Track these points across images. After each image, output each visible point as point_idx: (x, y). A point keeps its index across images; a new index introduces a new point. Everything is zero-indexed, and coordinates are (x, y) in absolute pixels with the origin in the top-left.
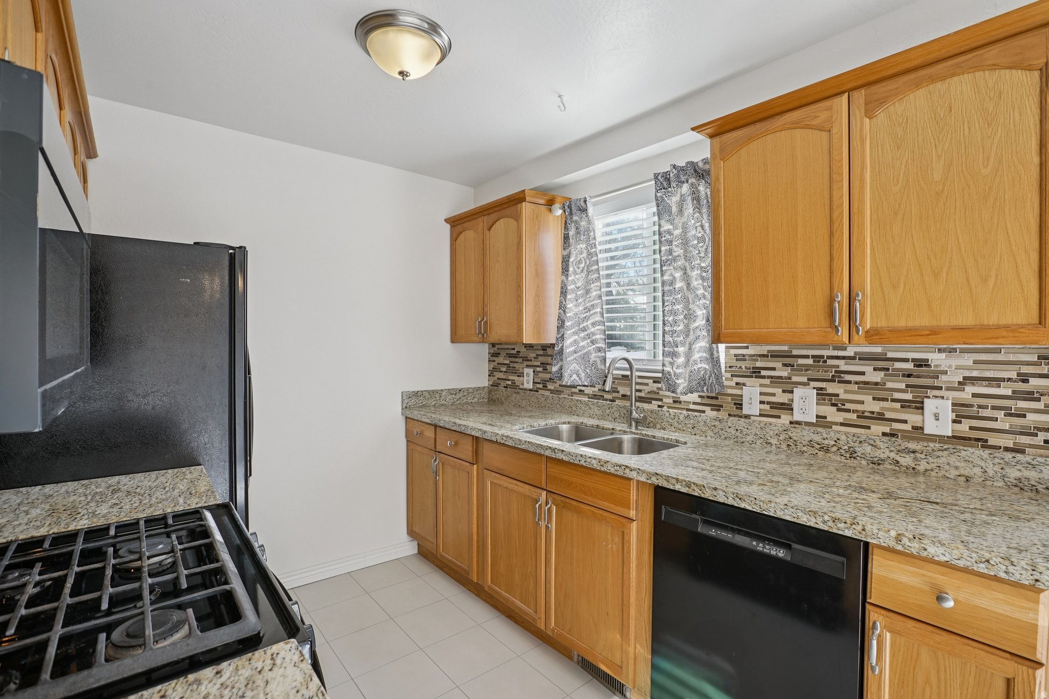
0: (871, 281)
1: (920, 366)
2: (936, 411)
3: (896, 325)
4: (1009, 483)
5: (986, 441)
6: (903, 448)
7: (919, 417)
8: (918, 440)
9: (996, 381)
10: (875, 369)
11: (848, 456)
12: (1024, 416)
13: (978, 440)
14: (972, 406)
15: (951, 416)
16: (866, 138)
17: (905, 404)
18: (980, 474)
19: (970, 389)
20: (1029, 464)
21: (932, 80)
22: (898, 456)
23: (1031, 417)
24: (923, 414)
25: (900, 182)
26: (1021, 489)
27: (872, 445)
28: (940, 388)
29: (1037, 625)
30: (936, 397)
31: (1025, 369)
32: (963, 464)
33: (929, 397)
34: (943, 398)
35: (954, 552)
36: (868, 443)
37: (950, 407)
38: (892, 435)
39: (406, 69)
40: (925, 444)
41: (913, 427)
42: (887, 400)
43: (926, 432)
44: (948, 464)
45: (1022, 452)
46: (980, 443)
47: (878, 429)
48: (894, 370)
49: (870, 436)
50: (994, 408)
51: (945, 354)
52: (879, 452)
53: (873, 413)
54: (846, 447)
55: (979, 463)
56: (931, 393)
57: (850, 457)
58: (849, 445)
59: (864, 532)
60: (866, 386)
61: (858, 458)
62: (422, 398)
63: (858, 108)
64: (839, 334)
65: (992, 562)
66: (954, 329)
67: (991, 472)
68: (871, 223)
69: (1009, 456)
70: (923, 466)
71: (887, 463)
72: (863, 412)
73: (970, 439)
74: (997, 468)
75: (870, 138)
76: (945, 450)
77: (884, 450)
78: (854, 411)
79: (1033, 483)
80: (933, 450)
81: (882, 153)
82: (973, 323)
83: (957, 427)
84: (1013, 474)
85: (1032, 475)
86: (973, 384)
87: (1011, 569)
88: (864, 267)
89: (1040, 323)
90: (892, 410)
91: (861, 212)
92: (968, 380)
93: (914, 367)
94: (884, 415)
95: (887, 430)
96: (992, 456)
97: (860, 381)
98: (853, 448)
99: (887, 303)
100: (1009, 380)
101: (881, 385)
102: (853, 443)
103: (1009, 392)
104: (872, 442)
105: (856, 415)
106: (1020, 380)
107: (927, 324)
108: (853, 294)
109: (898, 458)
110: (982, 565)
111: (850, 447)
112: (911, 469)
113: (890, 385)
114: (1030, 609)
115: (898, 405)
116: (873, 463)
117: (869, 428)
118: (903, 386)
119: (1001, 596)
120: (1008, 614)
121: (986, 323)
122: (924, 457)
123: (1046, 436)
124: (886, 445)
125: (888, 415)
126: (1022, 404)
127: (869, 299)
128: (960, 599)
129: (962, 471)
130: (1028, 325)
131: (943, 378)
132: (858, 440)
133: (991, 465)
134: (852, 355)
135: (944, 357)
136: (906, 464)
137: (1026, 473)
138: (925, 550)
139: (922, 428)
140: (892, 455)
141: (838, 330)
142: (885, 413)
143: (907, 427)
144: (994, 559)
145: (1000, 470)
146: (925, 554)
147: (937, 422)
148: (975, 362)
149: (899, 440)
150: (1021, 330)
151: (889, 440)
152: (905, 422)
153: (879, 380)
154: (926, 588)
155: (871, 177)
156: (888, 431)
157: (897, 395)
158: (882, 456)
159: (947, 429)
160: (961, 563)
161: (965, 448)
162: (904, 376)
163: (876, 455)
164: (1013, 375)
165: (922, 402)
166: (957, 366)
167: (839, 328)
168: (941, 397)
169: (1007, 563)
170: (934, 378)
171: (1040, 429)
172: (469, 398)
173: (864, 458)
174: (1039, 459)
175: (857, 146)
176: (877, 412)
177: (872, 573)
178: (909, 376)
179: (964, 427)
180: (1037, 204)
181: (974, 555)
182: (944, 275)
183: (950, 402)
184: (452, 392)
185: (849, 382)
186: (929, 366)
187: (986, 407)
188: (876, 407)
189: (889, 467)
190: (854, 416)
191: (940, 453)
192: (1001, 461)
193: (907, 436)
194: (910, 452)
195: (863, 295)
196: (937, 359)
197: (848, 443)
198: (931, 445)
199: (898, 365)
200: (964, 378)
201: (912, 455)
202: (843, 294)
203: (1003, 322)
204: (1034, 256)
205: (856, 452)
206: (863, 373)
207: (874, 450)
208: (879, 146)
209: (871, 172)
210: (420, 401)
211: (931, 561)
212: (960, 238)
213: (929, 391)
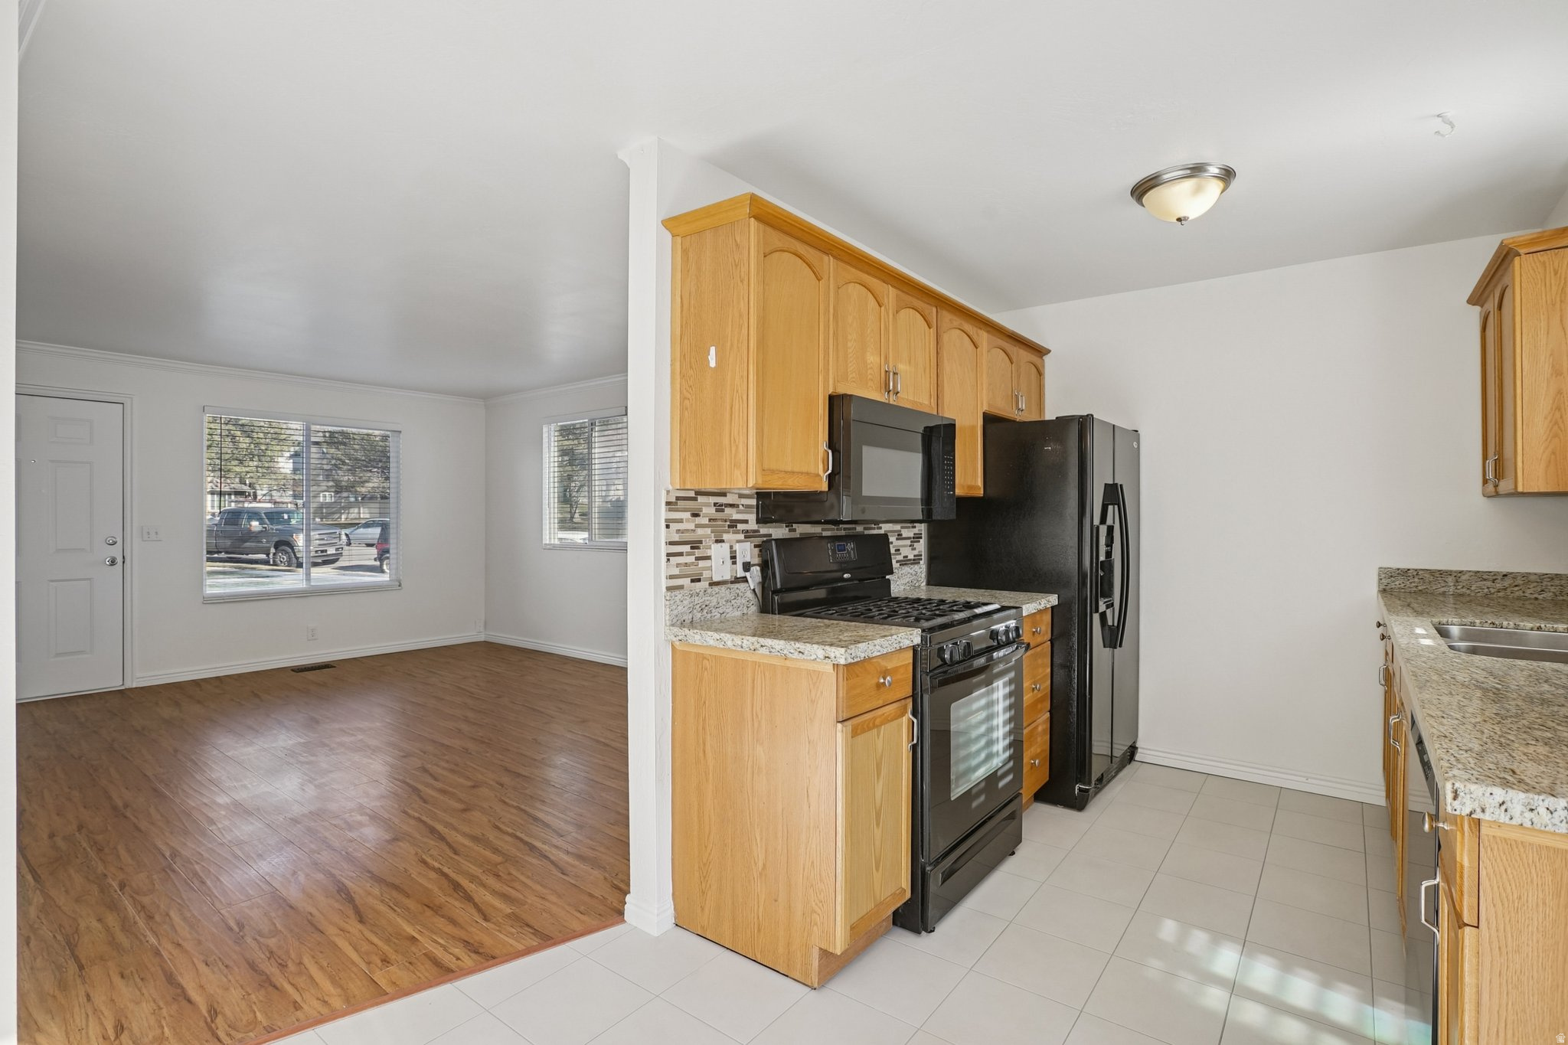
39: (1181, 215)
62: (1416, 580)
172: (1529, 591)
184: (1485, 577)
210: (1413, 584)
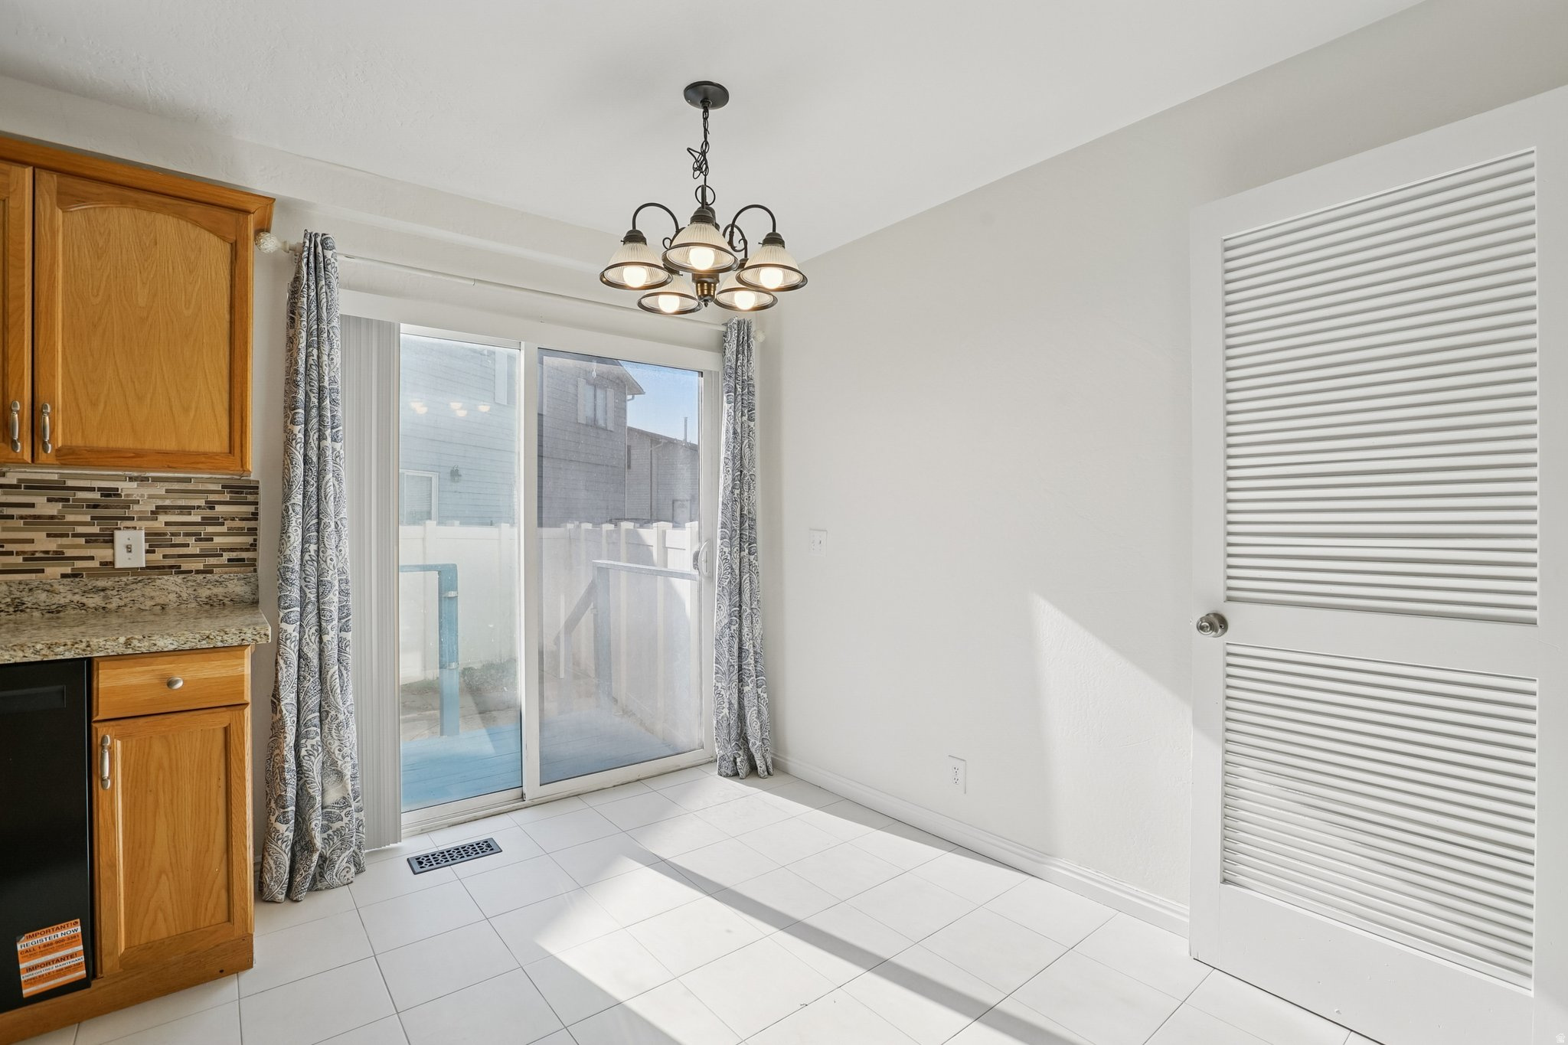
0: (63, 393)
1: (109, 495)
2: (128, 542)
3: (95, 445)
4: (201, 603)
5: (180, 567)
6: (90, 587)
7: (109, 552)
8: (108, 576)
9: (186, 509)
10: (49, 500)
11: (11, 609)
12: (212, 540)
13: (171, 567)
14: (165, 534)
15: (144, 546)
16: (58, 231)
17: (91, 539)
18: (175, 599)
19: (163, 518)
20: (217, 581)
21: (137, 204)
22: (83, 597)
23: (217, 540)
24: (113, 548)
25: (100, 294)
26: (211, 605)
27: (48, 591)
28: (133, 519)
29: (243, 675)
30: (127, 528)
31: (212, 497)
32: (158, 593)
33: (119, 529)
34: (135, 528)
35: (181, 638)
36: (42, 589)
37: (143, 537)
38: (75, 575)
40: (117, 579)
41: (102, 564)
42: (67, 535)
43: (118, 565)
44: (143, 595)
45: (211, 572)
46: (173, 570)
47: (53, 571)
48: (75, 500)
49: (44, 581)
50: (187, 535)
51: (136, 483)
52: (57, 597)
53: (47, 552)
54: (9, 600)
55: (174, 589)
56: (121, 524)
57: (15, 611)
58: (12, 596)
59: (89, 649)
60: (35, 521)
61: (28, 610)
63: (47, 192)
64: (18, 451)
65: (211, 637)
66: (159, 452)
67: (184, 595)
68: (63, 329)
69: (200, 577)
70: (115, 603)
71: (69, 608)
72: (34, 553)
73: (164, 567)
74: (190, 591)
75: (63, 233)
76: (140, 581)
77: (65, 594)
78: (18, 554)
79: (221, 598)
80: (126, 584)
81: (79, 256)
82: (176, 448)
83: (151, 556)
84: (204, 593)
85: (219, 591)
86: (166, 513)
87: (225, 637)
88: (54, 377)
89: (230, 453)
90: (74, 547)
91: (51, 314)
92: (161, 509)
93: (101, 496)
94: (63, 553)
95: (68, 570)
96: (185, 580)
97: (26, 515)
98: (19, 598)
99: (84, 421)
100: (199, 507)
101: (59, 519)
102: (19, 593)
103: (198, 519)
104: (48, 587)
105: (21, 557)
106: (208, 507)
107: (131, 446)
108: (38, 406)
109: (84, 600)
110: (204, 642)
111: (13, 600)
112: (101, 610)
113: (70, 518)
114: (239, 665)
115: (82, 541)
116: (49, 612)
117: (42, 571)
118: (88, 518)
119: (218, 663)
120: (224, 675)
121: (187, 449)
122: (116, 593)
123: (229, 555)
124: (68, 588)
125: (69, 553)
126: (210, 529)
127: (60, 413)
128: (186, 678)
129: (158, 600)
130: (221, 453)
131: (136, 508)
132: (27, 587)
133: (185, 589)
134: (15, 482)
135: (136, 486)
136: (94, 605)
137: (215, 590)
138: (155, 645)
139: (112, 563)
140: (77, 598)
141: (16, 446)
142: (65, 550)
143: (95, 564)
144: (213, 633)
145: (193, 593)
146: (155, 649)
147: (130, 554)
148: (167, 491)
149: (84, 580)
150: (217, 457)
151: (72, 582)
152: (92, 558)
153: (55, 512)
154: (157, 681)
155: (63, 277)
156: (70, 572)
157: (80, 529)
158: (62, 601)
159: (140, 560)
160: (187, 647)
161: (160, 577)
162: (88, 507)
163: (54, 602)
164: (202, 503)
165: (112, 535)
166: (149, 495)
167: (19, 444)
168: (133, 528)
169: (222, 634)
170: (125, 508)
171: (224, 550)
173: (36, 608)
174: (225, 576)
175: (46, 236)
176: (54, 551)
177: (98, 689)
178: (95, 506)
179: (158, 557)
180: (227, 353)
181: (197, 636)
182: (149, 401)
183: (143, 532)
185: (11, 517)
186: (119, 495)
187: (178, 534)
188: (52, 545)
189: (72, 612)
190: (20, 559)
191: (134, 586)
192: (194, 584)
193: (93, 573)
194: (99, 590)
195: (53, 408)
196: (127, 488)
197: (11, 593)
198: (124, 579)
199: (80, 495)
200: (157, 507)
201: (102, 594)
202: (24, 404)
203: (202, 449)
204: (226, 396)
205: (24, 604)
206: (32, 505)
207: (51, 596)
208: (75, 246)
209: (64, 271)
211: (161, 653)
212: (164, 368)
213: (119, 522)
